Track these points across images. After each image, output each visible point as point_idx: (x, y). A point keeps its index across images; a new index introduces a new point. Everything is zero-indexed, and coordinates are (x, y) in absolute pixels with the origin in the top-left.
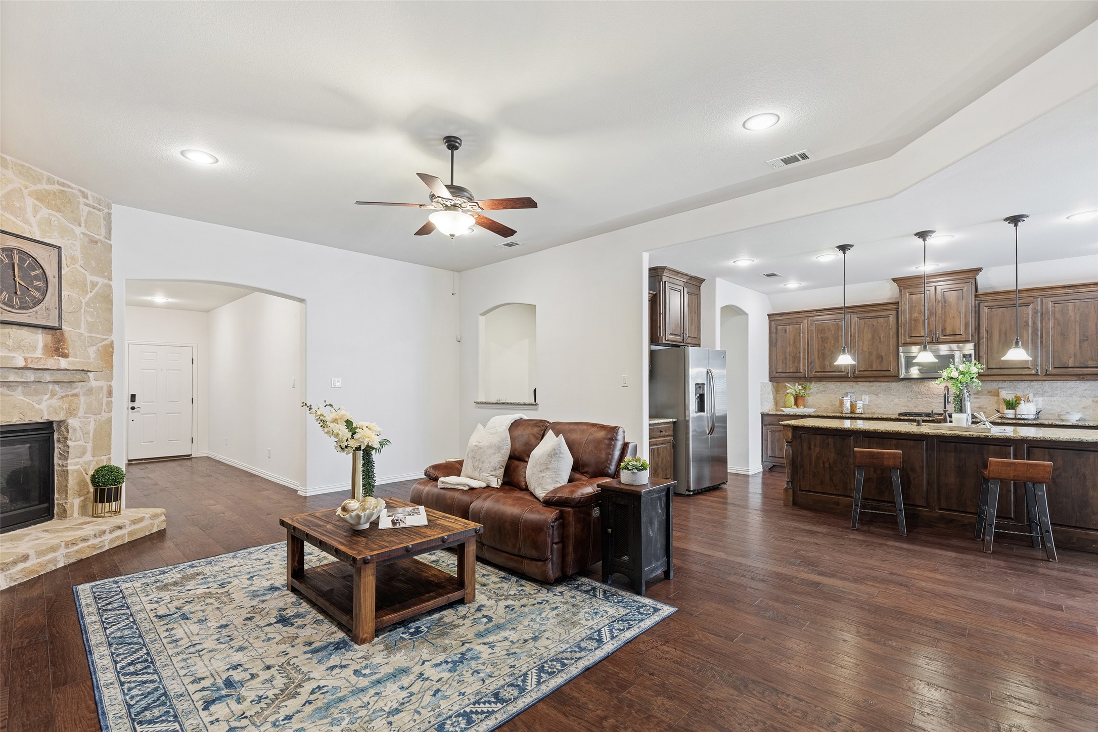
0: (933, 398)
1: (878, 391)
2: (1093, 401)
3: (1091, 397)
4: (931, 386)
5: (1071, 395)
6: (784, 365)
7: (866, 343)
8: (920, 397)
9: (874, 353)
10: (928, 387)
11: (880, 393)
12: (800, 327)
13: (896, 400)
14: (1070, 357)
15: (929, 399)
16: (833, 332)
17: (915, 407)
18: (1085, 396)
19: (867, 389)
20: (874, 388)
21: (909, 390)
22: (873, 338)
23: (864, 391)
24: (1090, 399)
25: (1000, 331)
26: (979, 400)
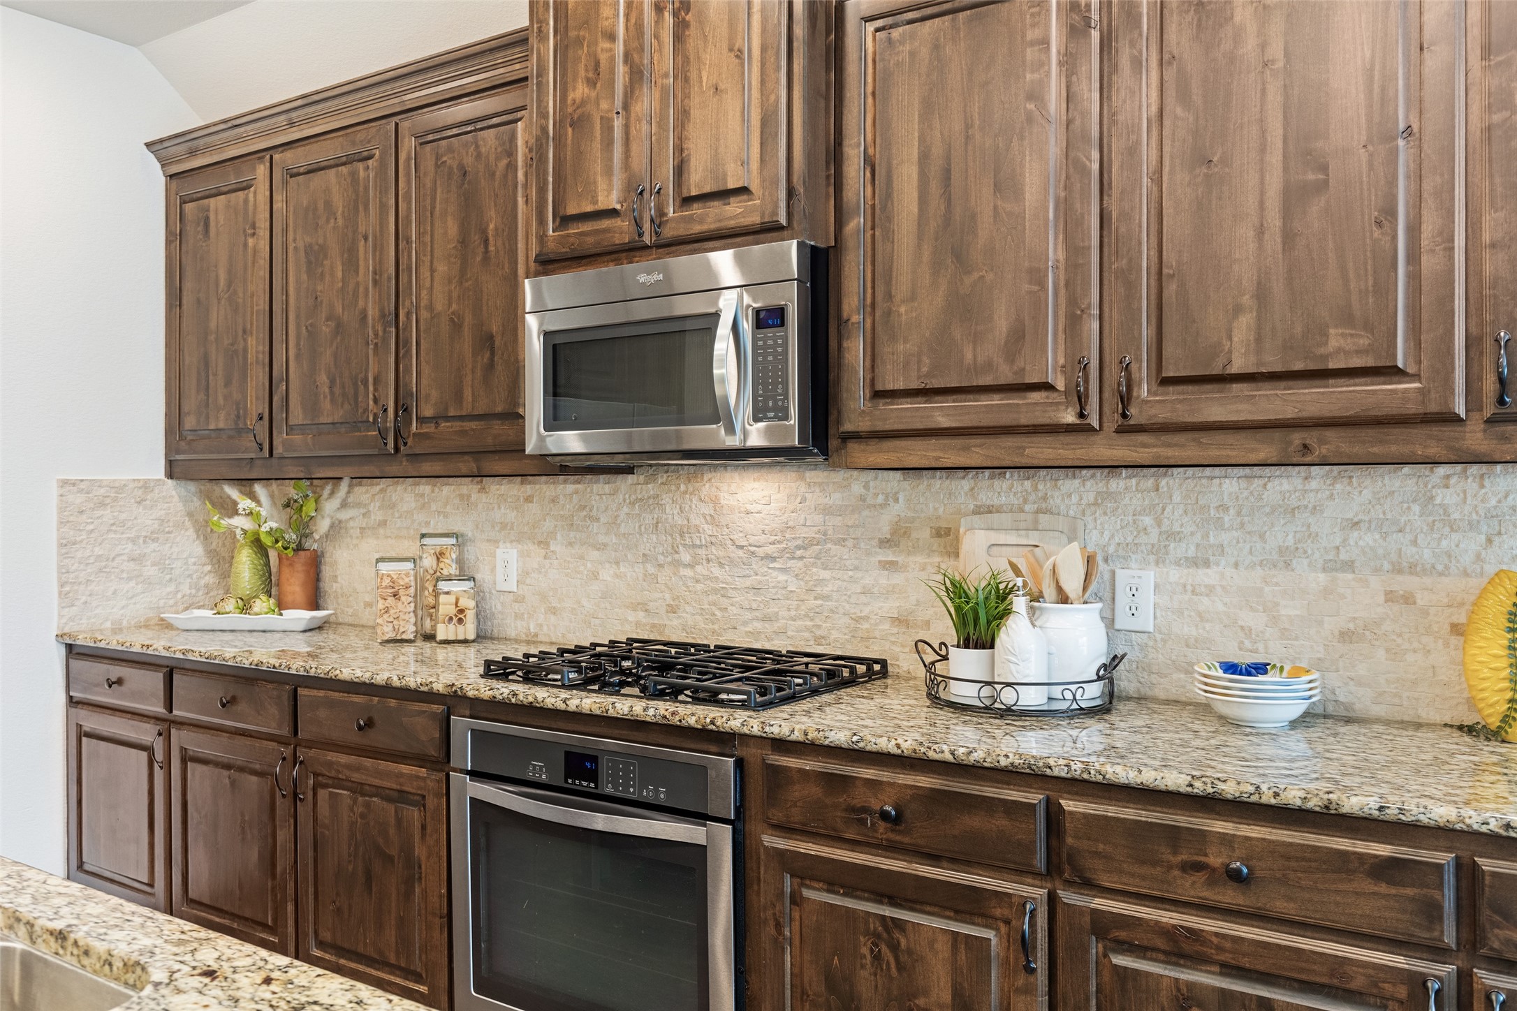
0: (732, 562)
1: (549, 524)
2: (1390, 597)
3: (1377, 571)
4: (726, 499)
5: (1285, 558)
6: (202, 396)
7: (441, 268)
8: (686, 557)
9: (468, 319)
10: (715, 502)
11: (552, 535)
12: (246, 201)
13: (607, 574)
14: (1238, 310)
15: (717, 571)
16: (340, 222)
17: (672, 610)
18: (1349, 566)
19: (511, 515)
20: (534, 509)
21: (648, 519)
22: (463, 242)
23: (504, 526)
24: (1375, 582)
25: (924, 158)
26: (898, 579)
